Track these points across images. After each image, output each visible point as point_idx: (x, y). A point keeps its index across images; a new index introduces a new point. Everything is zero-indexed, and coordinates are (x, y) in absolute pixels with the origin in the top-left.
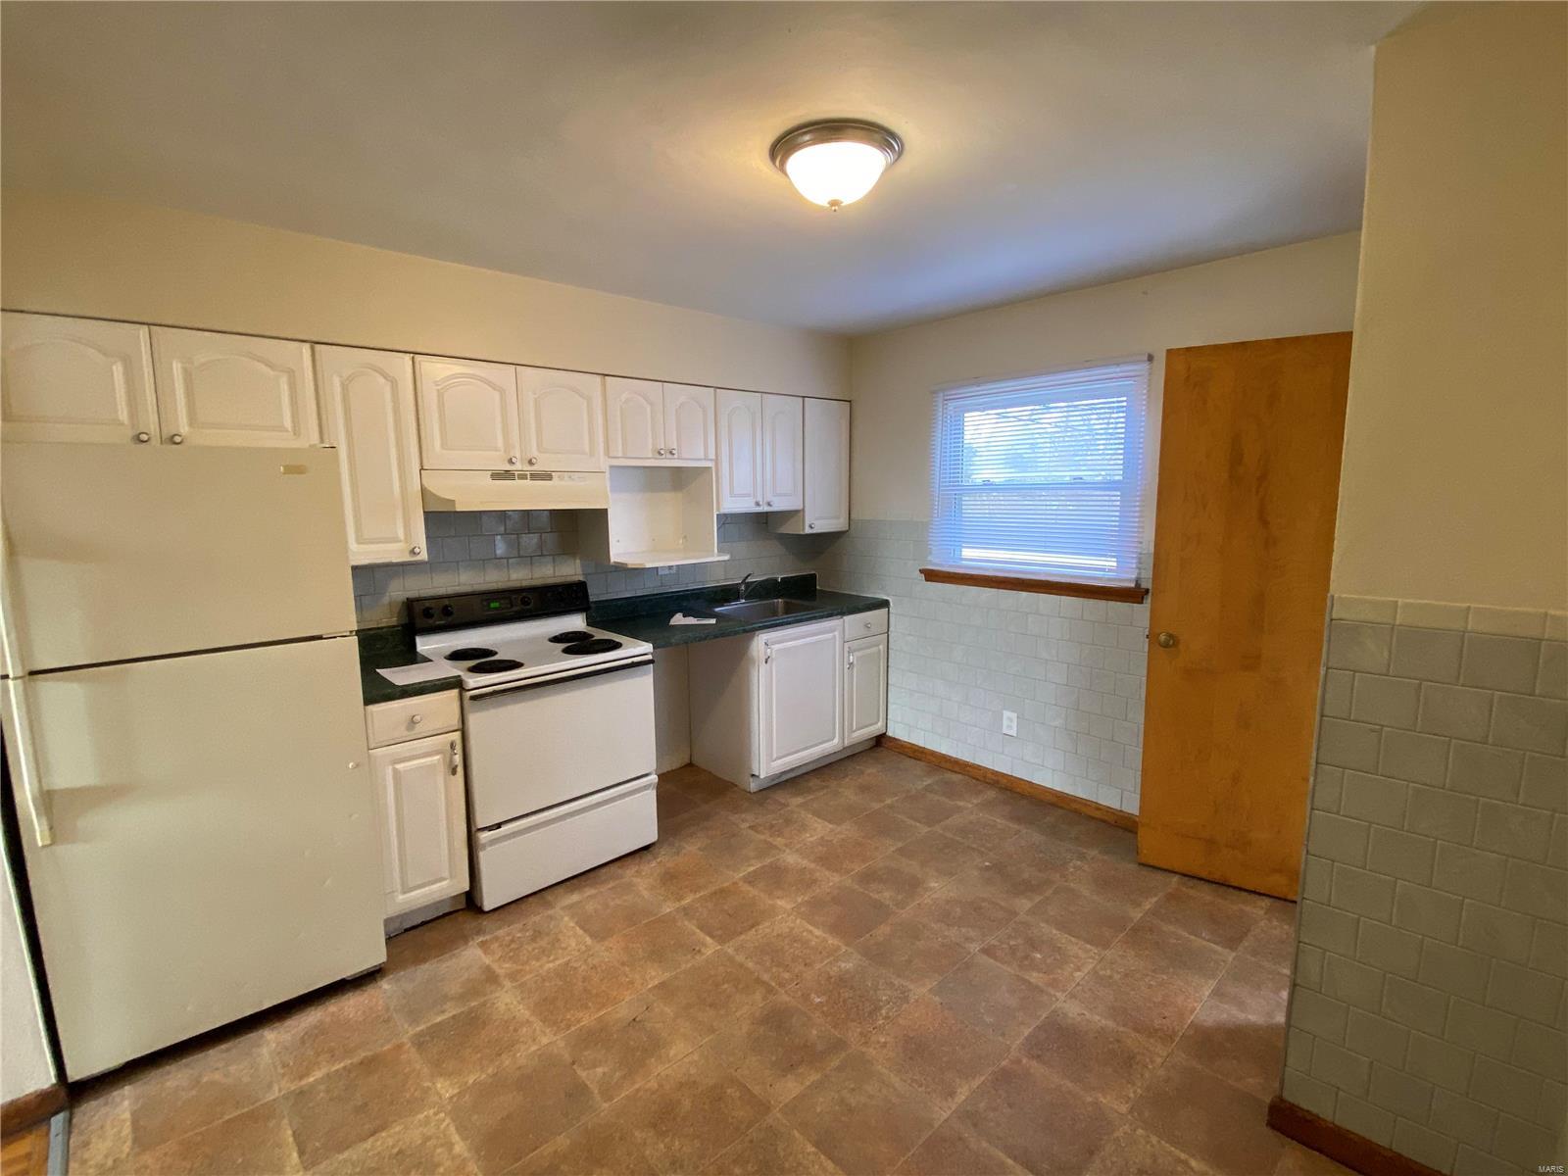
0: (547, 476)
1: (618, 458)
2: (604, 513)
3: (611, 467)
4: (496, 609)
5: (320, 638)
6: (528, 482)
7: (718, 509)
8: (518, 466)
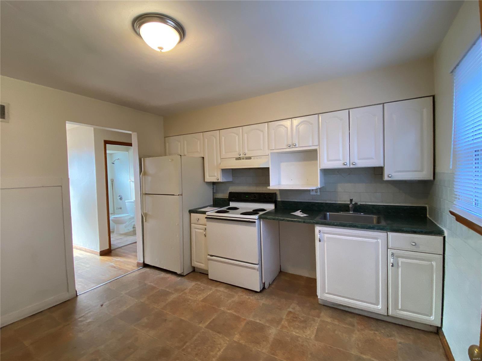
0: (250, 158)
1: (274, 149)
2: (268, 168)
3: (271, 153)
4: (247, 198)
5: (174, 195)
6: (245, 160)
7: (320, 166)
8: (242, 156)
